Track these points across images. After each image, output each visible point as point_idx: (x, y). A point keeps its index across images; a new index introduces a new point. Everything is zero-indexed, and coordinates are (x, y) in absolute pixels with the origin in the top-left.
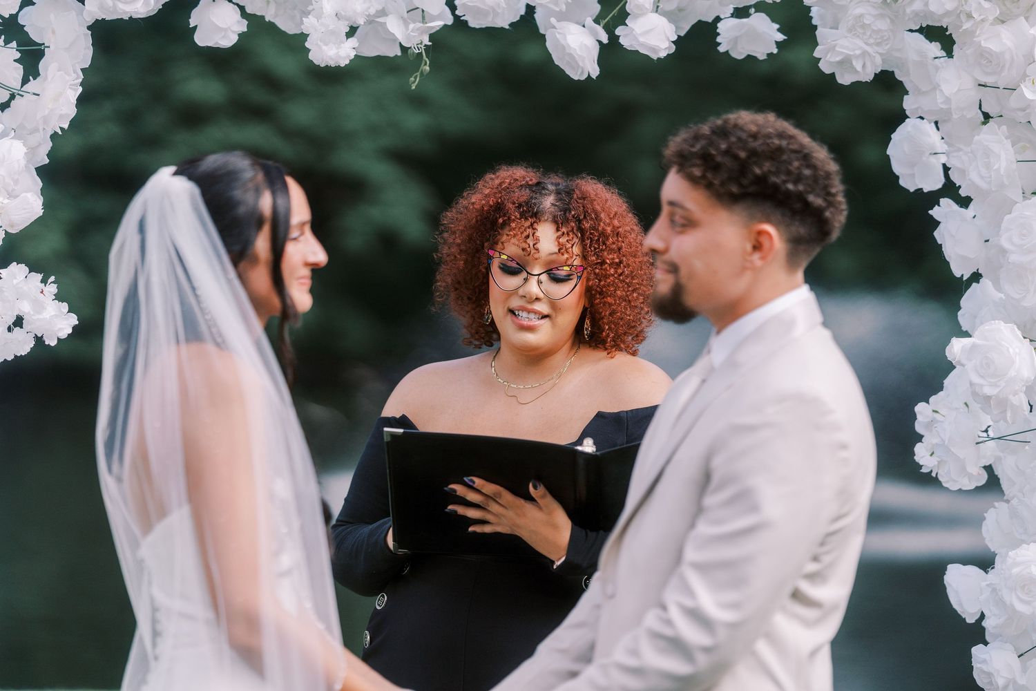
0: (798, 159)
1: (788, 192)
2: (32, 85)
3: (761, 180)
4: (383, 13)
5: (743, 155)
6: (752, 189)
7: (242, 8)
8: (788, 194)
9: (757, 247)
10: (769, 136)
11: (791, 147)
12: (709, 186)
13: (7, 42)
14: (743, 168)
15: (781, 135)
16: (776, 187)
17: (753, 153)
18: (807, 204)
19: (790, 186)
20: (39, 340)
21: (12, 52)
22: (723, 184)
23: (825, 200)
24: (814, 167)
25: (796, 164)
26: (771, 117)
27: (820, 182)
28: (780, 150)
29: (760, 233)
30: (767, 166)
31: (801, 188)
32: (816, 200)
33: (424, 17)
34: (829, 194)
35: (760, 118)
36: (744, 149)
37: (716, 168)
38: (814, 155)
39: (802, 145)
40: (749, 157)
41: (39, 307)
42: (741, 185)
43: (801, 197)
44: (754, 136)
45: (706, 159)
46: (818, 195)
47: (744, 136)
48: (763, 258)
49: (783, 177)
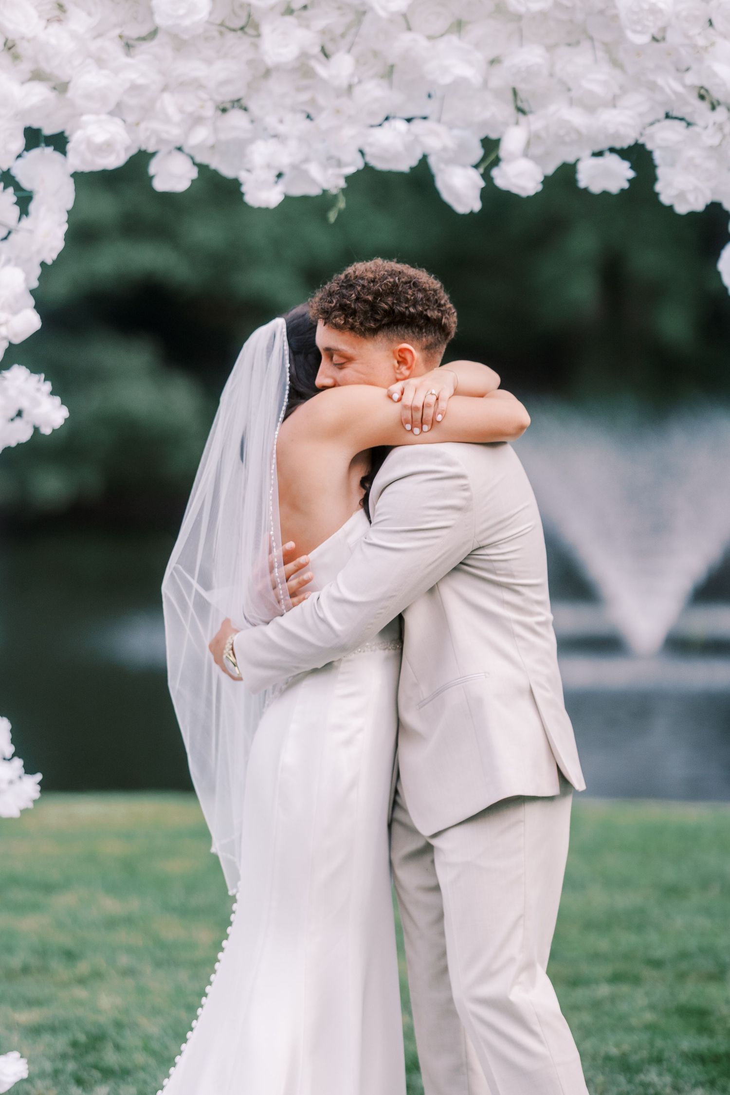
0: (410, 288)
1: (411, 314)
2: (26, 222)
3: (390, 312)
4: (307, 160)
5: (370, 298)
6: (385, 321)
7: (192, 158)
8: (412, 316)
9: (402, 361)
10: (384, 278)
11: (403, 280)
12: (352, 328)
13: (5, 188)
14: (373, 306)
15: (392, 274)
16: (402, 314)
17: (377, 294)
18: (427, 319)
19: (412, 310)
20: (36, 430)
21: (10, 196)
22: (361, 324)
23: (439, 311)
24: (424, 290)
25: (410, 292)
26: (379, 261)
27: (431, 300)
28: (394, 285)
29: (402, 351)
30: (390, 300)
31: (420, 309)
32: (433, 314)
33: (339, 164)
34: (440, 305)
35: (370, 264)
36: (369, 294)
37: (354, 313)
38: (420, 280)
39: (411, 277)
40: (375, 298)
41: (36, 403)
42: (376, 320)
43: (421, 315)
44: (373, 281)
45: (343, 308)
46: (433, 310)
47: (366, 283)
48: (409, 368)
49: (404, 305)
